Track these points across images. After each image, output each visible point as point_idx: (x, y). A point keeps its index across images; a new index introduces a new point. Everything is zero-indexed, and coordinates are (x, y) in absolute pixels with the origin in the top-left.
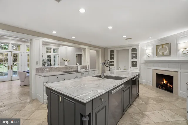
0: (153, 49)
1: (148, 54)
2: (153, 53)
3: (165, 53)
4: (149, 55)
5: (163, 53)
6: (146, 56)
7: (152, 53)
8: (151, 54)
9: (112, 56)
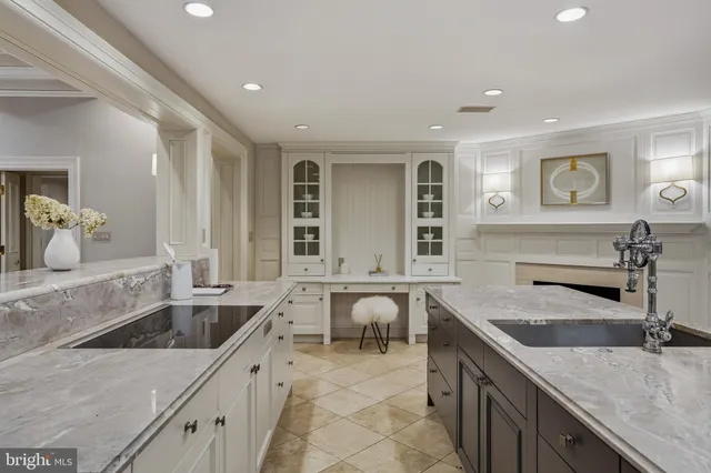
0: (519, 174)
1: (488, 196)
2: (518, 190)
3: (581, 196)
4: (497, 201)
5: (573, 194)
6: (479, 202)
7: (514, 191)
8: (508, 195)
9: (308, 198)
